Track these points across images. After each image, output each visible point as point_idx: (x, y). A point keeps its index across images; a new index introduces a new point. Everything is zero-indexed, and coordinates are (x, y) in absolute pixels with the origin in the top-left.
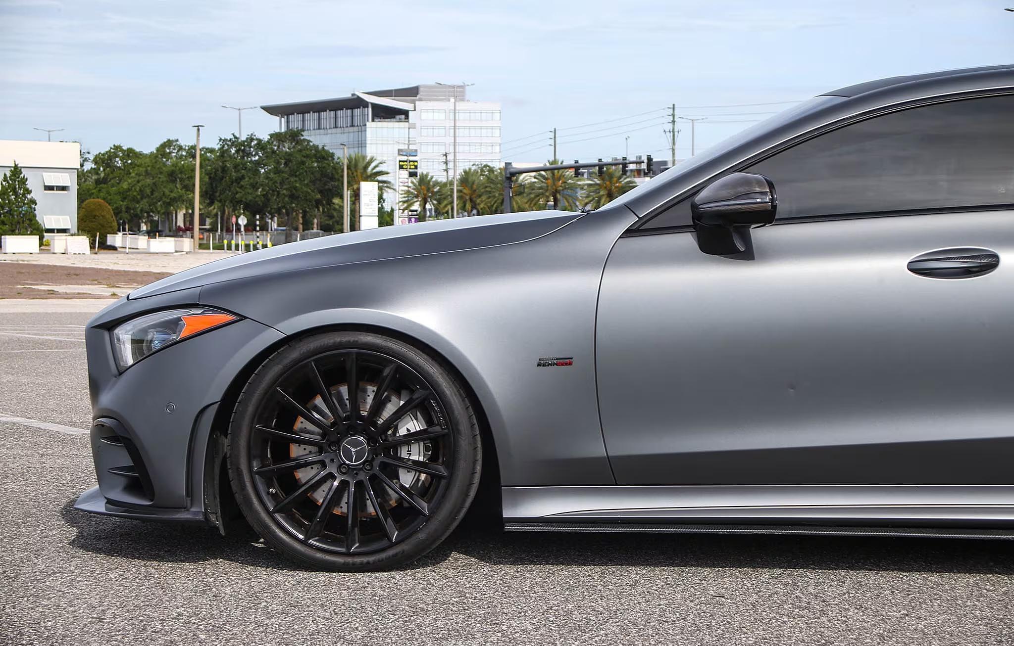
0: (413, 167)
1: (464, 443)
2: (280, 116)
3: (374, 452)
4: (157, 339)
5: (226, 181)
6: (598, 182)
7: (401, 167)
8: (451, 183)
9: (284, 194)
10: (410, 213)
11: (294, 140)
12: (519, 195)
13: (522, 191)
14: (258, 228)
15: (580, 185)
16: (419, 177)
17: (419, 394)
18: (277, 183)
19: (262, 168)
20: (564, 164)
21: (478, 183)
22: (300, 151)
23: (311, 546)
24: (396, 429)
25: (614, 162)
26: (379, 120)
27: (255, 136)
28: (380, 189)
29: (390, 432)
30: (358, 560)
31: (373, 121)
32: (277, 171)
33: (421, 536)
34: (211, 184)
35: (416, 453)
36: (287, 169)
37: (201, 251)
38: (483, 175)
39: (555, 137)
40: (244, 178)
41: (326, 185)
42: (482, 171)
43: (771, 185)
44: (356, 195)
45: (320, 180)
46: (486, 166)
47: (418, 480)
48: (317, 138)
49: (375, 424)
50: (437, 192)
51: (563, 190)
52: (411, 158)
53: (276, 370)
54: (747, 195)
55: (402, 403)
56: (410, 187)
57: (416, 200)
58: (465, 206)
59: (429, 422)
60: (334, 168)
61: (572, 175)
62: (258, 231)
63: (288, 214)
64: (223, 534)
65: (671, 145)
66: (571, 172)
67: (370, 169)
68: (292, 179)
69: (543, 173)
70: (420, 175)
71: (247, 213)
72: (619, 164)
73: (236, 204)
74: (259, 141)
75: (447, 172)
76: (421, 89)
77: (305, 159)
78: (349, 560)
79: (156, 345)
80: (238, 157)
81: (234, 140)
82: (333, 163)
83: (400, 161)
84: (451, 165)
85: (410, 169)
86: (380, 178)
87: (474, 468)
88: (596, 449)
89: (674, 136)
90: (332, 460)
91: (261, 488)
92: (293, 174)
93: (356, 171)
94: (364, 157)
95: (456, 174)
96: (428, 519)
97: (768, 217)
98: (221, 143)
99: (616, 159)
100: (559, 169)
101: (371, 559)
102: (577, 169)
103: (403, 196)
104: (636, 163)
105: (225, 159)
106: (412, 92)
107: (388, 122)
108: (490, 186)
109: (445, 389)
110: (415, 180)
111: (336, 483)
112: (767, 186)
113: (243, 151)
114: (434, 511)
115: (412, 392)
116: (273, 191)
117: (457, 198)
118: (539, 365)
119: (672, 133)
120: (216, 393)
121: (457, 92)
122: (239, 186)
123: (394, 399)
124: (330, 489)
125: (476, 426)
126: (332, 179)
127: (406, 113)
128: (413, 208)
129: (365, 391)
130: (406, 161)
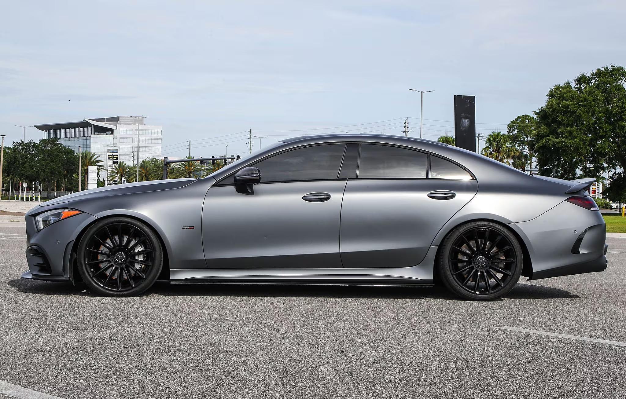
0: (116, 158)
1: (157, 254)
2: (45, 130)
3: (127, 257)
4: (52, 219)
5: (16, 164)
6: (212, 168)
7: (109, 158)
8: (136, 167)
9: (47, 171)
10: (113, 182)
11: (53, 144)
12: (171, 174)
13: (173, 172)
14: (33, 189)
15: (202, 169)
16: (118, 163)
17: (143, 238)
18: (44, 166)
19: (36, 158)
20: (194, 158)
21: (150, 167)
22: (56, 149)
23: (105, 288)
24: (134, 250)
25: (220, 158)
26: (98, 134)
27: (32, 141)
28: (98, 169)
29: (132, 251)
30: (121, 293)
31: (94, 134)
32: (44, 159)
33: (143, 285)
34: (8, 166)
35: (141, 258)
36: (49, 158)
37: (2, 200)
38: (152, 163)
39: (190, 145)
40: (26, 163)
41: (70, 167)
42: (152, 161)
43: (259, 171)
44: (86, 173)
45: (67, 164)
46: (154, 159)
47: (141, 267)
48: (65, 143)
49: (127, 248)
50: (128, 172)
51: (194, 172)
52: (114, 154)
53: (95, 229)
54: (252, 174)
55: (136, 241)
56: (114, 169)
57: (117, 175)
58: (143, 179)
59: (146, 247)
60: (74, 158)
61: (198, 164)
62: (33, 190)
63: (49, 181)
64: (74, 285)
65: (249, 150)
66: (198, 162)
67: (93, 159)
68: (52, 164)
69: (184, 163)
70: (119, 163)
71: (27, 181)
72: (223, 159)
73: (21, 176)
74: (35, 143)
75: (134, 161)
76: (120, 118)
77: (58, 153)
78: (118, 293)
79: (52, 222)
80: (23, 152)
81: (21, 143)
82: (74, 156)
83: (108, 155)
84: (135, 158)
85: (114, 159)
86: (98, 164)
87: (161, 263)
88: (201, 257)
89: (251, 145)
90: (113, 260)
91: (88, 269)
92: (52, 161)
93: (86, 160)
94: (90, 154)
95: (138, 162)
96: (145, 279)
97: (258, 181)
98: (14, 144)
99: (221, 156)
100: (192, 161)
101: (125, 293)
102: (201, 161)
103: (110, 173)
104: (231, 159)
105: (16, 153)
106: (115, 120)
107: (102, 135)
108: (156, 169)
109: (151, 236)
110: (117, 165)
111: (114, 268)
112: (258, 171)
113: (26, 149)
114: (147, 277)
115: (140, 238)
116: (42, 170)
117: (139, 175)
118: (183, 229)
119: (250, 144)
120: (74, 237)
121: (139, 120)
122: (24, 166)
123: (134, 240)
124: (111, 270)
125: (162, 249)
126: (73, 164)
127: (112, 130)
128: (115, 180)
129: (124, 237)
130: (112, 155)
